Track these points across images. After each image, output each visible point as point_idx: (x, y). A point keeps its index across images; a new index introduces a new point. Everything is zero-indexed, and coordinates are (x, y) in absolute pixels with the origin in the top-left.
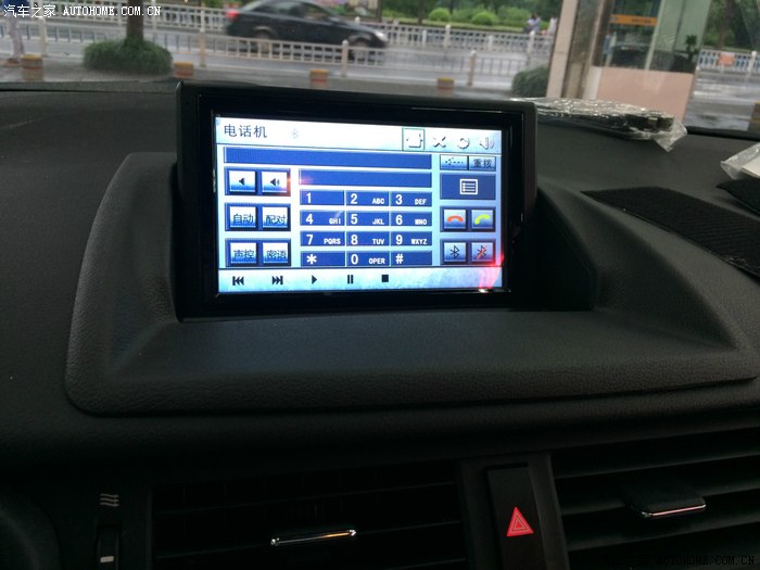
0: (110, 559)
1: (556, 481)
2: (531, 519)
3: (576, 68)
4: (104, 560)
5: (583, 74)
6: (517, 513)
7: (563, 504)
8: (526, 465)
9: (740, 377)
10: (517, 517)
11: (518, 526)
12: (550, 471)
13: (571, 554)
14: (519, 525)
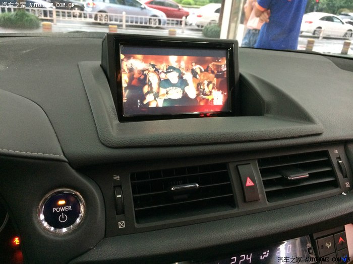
0: (120, 196)
1: (260, 169)
2: (253, 180)
3: (233, 25)
4: (118, 196)
5: (236, 28)
6: (248, 179)
7: (262, 177)
8: (250, 164)
9: (317, 133)
11: (249, 183)
12: (258, 166)
13: (266, 192)
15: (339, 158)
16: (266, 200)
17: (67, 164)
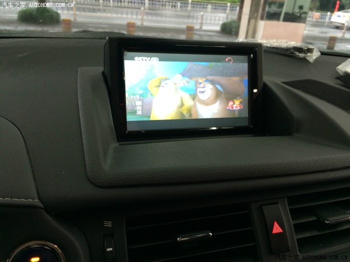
0: (111, 249)
1: (290, 209)
3: (253, 21)
4: (108, 250)
5: (256, 24)
7: (293, 219)
8: (277, 203)
10: (276, 225)
12: (287, 205)
13: (297, 240)
14: (277, 229)
16: (298, 250)
17: (43, 211)
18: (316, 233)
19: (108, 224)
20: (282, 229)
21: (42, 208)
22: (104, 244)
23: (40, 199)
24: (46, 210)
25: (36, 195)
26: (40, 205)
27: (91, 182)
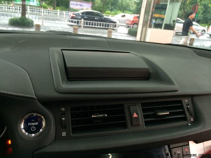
2: (137, 114)
3: (144, 28)
4: (63, 119)
5: (146, 30)
7: (143, 113)
8: (136, 105)
9: (175, 90)
10: (135, 114)
12: (141, 107)
13: (145, 121)
15: (188, 105)
16: (144, 125)
17: (37, 101)
18: (153, 119)
19: (63, 109)
20: (138, 116)
21: (37, 99)
22: (61, 117)
23: (36, 96)
24: (38, 101)
25: (34, 94)
26: (36, 98)
27: (56, 91)
